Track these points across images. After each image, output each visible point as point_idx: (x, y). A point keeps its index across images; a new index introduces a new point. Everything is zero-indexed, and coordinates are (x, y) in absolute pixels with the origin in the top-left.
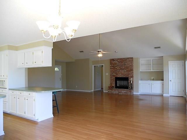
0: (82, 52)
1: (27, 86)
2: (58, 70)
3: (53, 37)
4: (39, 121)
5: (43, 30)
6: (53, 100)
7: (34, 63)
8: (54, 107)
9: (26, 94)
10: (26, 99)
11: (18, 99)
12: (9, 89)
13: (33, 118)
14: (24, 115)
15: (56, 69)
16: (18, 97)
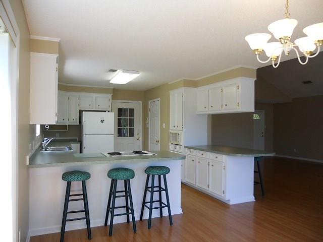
0: (309, 82)
1: (211, 144)
2: (258, 118)
3: (272, 60)
4: (232, 203)
5: (258, 50)
6: (255, 172)
7: (224, 106)
8: (256, 183)
9: (210, 156)
10: (211, 164)
11: (197, 163)
12: (185, 147)
13: (220, 197)
14: (207, 189)
15: (256, 117)
16: (197, 161)
